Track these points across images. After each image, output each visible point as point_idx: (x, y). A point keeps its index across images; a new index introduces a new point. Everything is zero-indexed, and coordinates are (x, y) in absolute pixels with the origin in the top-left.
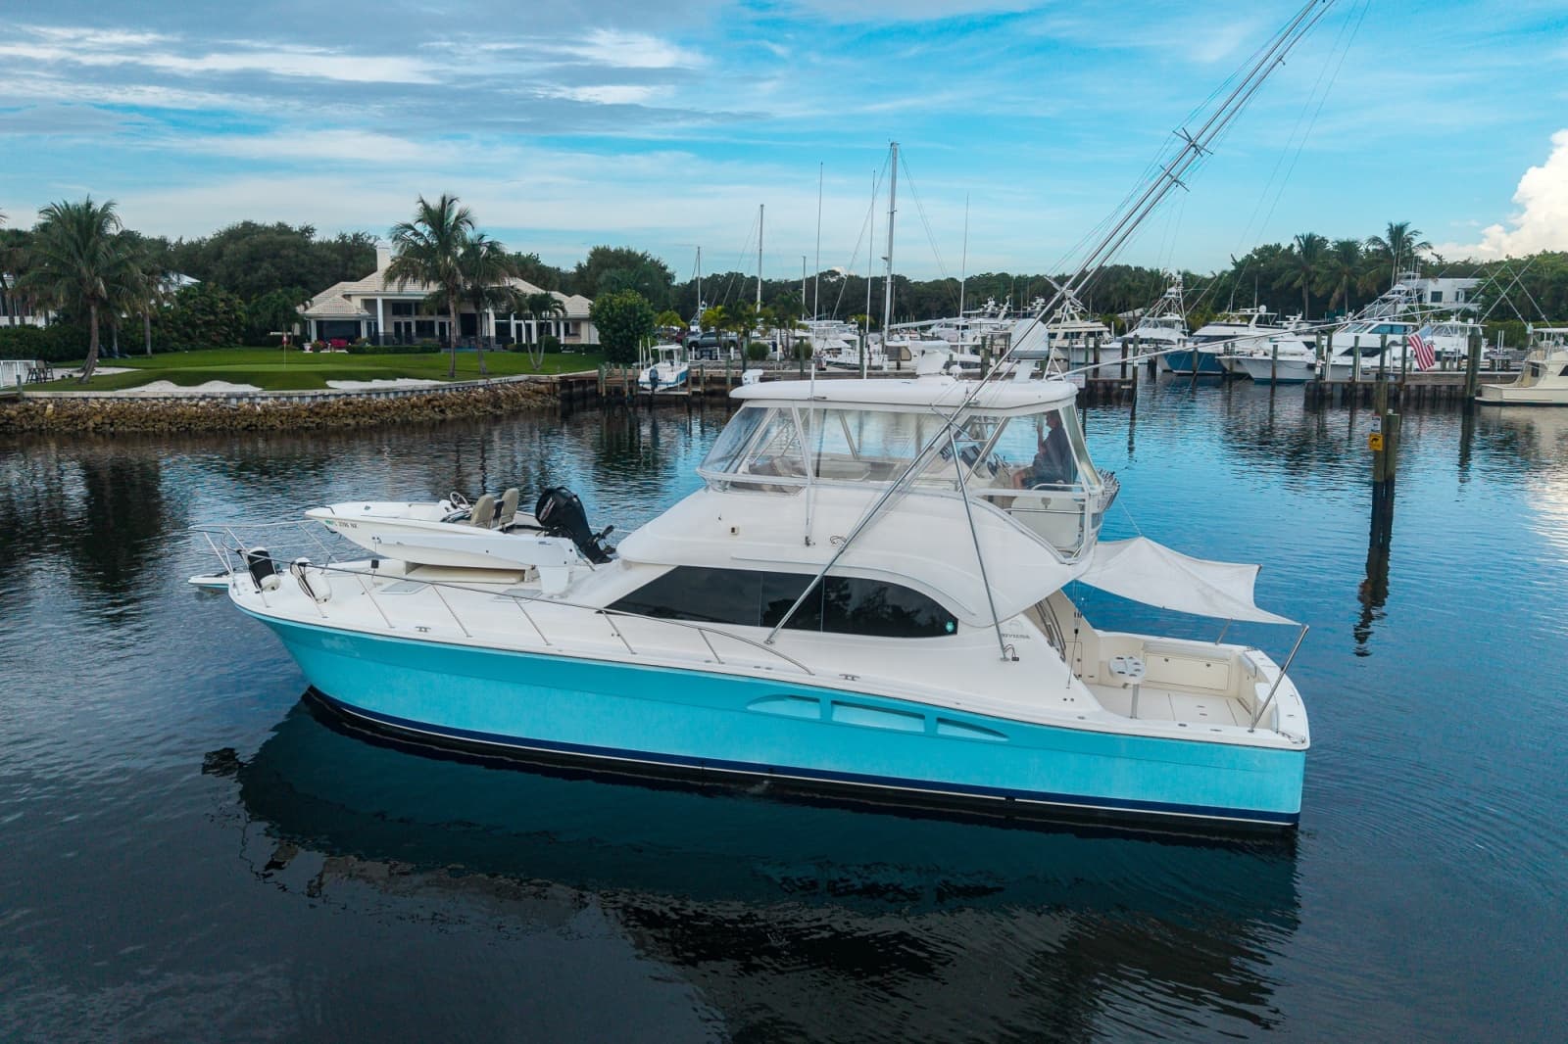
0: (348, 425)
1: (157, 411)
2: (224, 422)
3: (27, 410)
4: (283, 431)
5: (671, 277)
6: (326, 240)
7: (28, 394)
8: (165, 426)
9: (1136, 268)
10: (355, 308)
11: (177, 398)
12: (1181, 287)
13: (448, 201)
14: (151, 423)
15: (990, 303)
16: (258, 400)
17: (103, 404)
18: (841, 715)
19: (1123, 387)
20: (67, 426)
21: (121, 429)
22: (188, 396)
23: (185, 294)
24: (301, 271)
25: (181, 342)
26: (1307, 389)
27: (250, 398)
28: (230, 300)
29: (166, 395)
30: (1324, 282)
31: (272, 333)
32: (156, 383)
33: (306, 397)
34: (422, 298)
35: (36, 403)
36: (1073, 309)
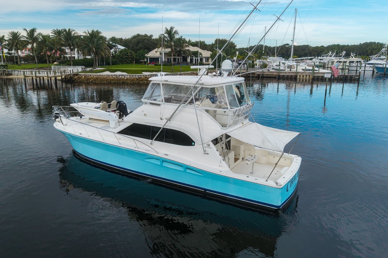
0: (145, 83)
1: (104, 78)
2: (118, 81)
3: (79, 77)
4: (130, 83)
5: (235, 46)
6: (156, 38)
7: (80, 74)
8: (105, 81)
10: (158, 55)
11: (109, 75)
12: (386, 48)
13: (172, 28)
14: (103, 81)
15: (330, 53)
16: (126, 76)
17: (94, 76)
18: (165, 164)
19: (356, 77)
20: (86, 81)
21: (96, 82)
22: (111, 75)
23: (122, 51)
24: (148, 46)
25: (120, 62)
27: (124, 76)
28: (132, 53)
29: (107, 74)
31: (141, 61)
32: (106, 72)
33: (136, 76)
34: (167, 52)
35: (81, 76)
36: (353, 55)
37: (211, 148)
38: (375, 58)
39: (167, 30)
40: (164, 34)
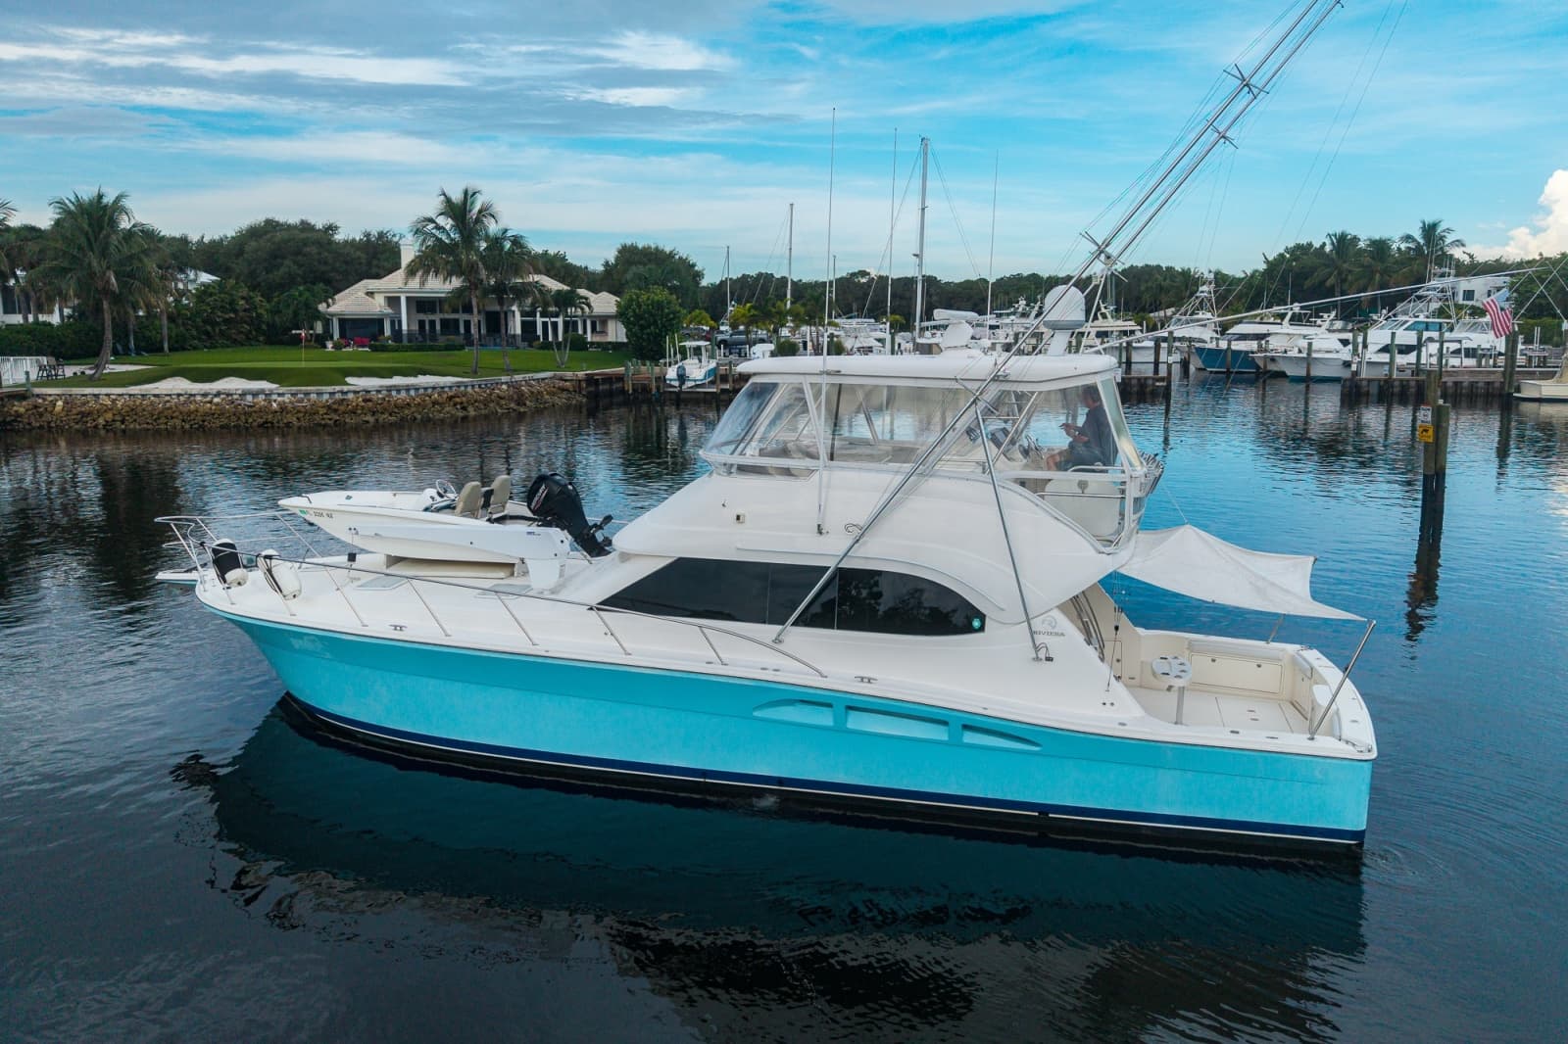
0: (367, 422)
1: (170, 408)
2: (239, 418)
3: (36, 407)
4: (299, 428)
5: (699, 275)
6: (351, 238)
7: (37, 391)
8: (178, 422)
9: (1167, 268)
10: (378, 306)
11: (191, 395)
12: (1213, 285)
13: (470, 193)
14: (163, 420)
15: (1021, 302)
16: (274, 397)
17: (114, 401)
18: (857, 722)
19: (1158, 384)
20: (77, 423)
21: (132, 426)
22: (202, 392)
23: (205, 291)
24: (323, 268)
25: (199, 339)
26: (1343, 386)
27: (266, 395)
28: (251, 298)
29: (180, 392)
30: (1357, 280)
31: (294, 332)
32: (169, 379)
33: (324, 394)
34: (443, 295)
35: (44, 400)
36: (1105, 308)
37: (1062, 634)
38: (1179, 320)
39: (448, 201)
40: (434, 217)
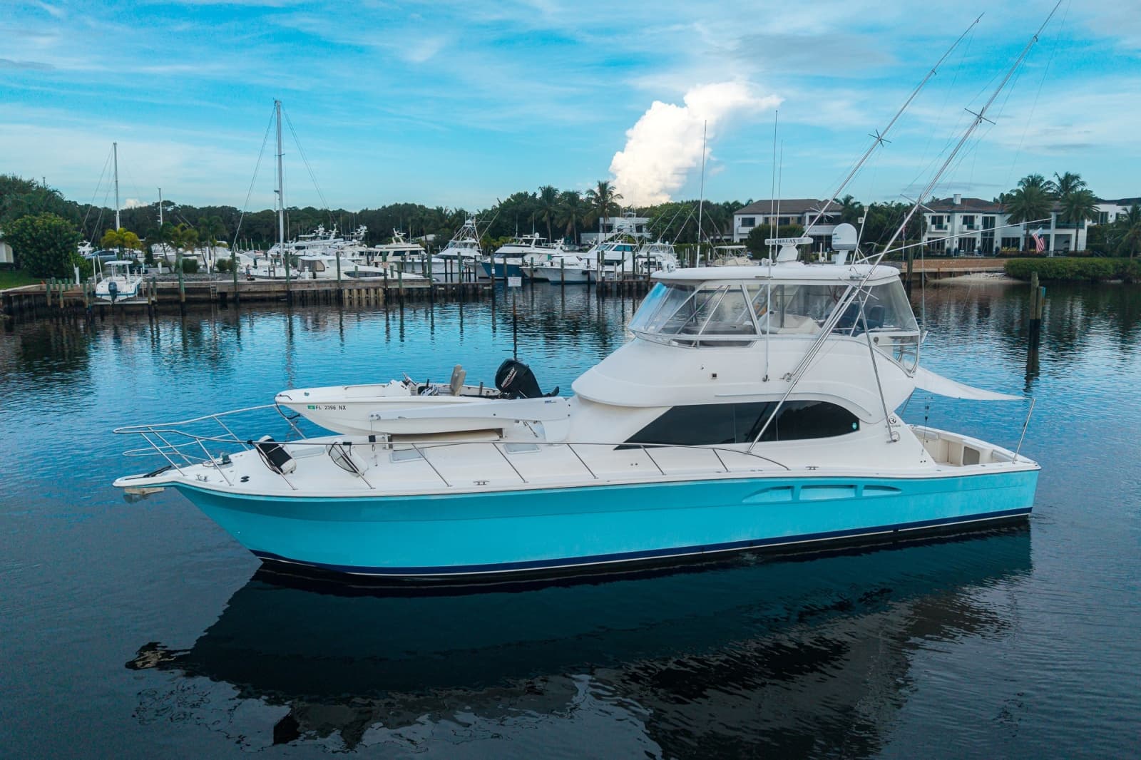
9: (420, 206)
12: (475, 220)
15: (320, 229)
19: (485, 288)
30: (562, 218)
36: (398, 234)
37: (899, 426)
